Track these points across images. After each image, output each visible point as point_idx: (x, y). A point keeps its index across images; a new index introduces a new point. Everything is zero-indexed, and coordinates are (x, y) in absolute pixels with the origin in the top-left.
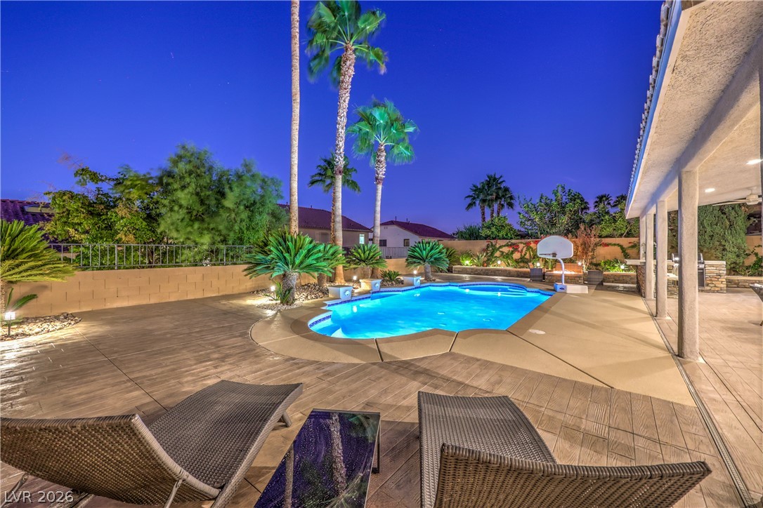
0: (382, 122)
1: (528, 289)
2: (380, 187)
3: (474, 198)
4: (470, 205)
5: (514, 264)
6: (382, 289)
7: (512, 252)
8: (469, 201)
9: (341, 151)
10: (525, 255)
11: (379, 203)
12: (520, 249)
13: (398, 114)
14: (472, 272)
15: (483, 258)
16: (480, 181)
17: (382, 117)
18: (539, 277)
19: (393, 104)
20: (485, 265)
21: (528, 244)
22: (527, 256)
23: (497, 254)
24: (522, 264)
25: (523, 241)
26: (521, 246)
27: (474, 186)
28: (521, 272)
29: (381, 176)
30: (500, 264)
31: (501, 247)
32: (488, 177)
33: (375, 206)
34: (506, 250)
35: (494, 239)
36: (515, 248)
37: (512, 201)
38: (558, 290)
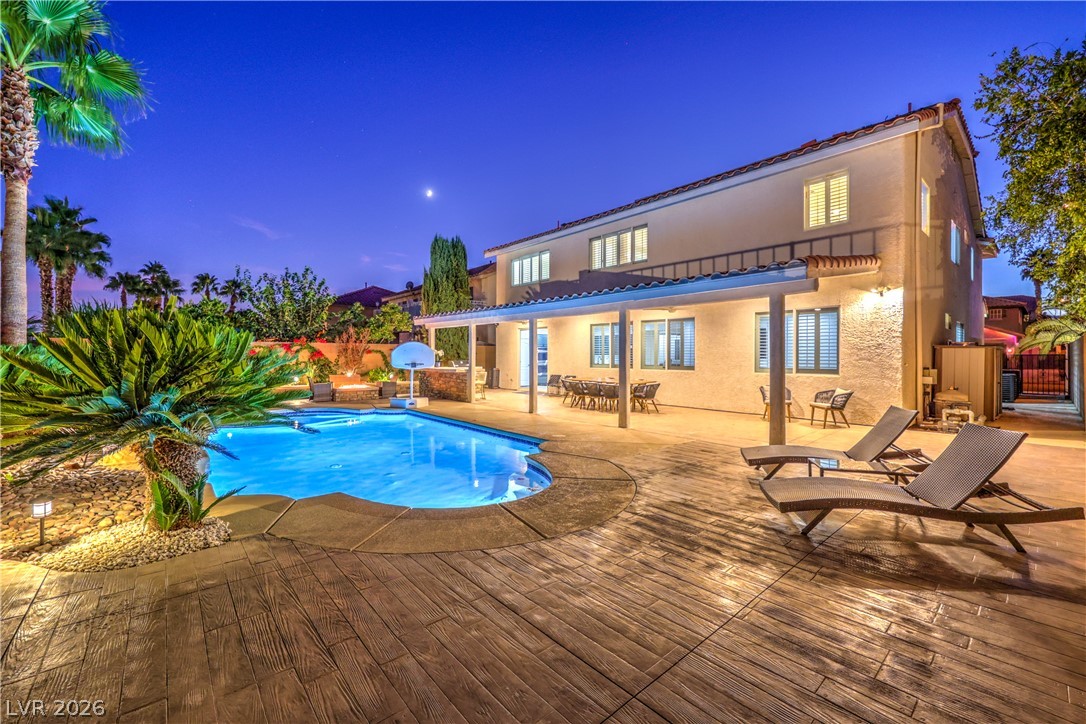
25: (263, 344)
37: (102, 264)
38: (407, 406)
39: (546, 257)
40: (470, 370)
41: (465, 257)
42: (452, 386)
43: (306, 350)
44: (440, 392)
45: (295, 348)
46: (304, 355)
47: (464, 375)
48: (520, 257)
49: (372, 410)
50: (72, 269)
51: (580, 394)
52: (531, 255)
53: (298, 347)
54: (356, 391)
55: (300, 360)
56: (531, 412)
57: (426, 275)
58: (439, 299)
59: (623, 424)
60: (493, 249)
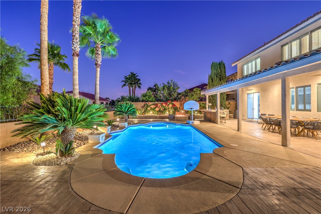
0: (101, 30)
1: (177, 124)
2: (99, 69)
3: (126, 82)
4: (124, 85)
5: (157, 113)
6: (112, 132)
7: (156, 108)
8: (123, 83)
9: (78, 41)
10: (161, 109)
11: (98, 79)
12: (158, 106)
13: (111, 28)
14: (139, 117)
15: (143, 111)
16: (128, 74)
17: (101, 27)
18: (172, 118)
19: (108, 21)
20: (144, 114)
21: (162, 104)
22: (162, 109)
23: (149, 109)
24: (159, 113)
25: (160, 103)
26: (159, 105)
27: (125, 77)
28: (161, 116)
29: (99, 63)
30: (151, 113)
31: (150, 105)
32: (131, 73)
33: (96, 81)
34: (153, 107)
35: (147, 102)
36: (156, 105)
37: (140, 85)
38: (191, 124)
39: (259, 61)
40: (217, 111)
41: (224, 68)
42: (212, 117)
43: (171, 104)
44: (209, 119)
45: (168, 104)
46: (170, 106)
47: (215, 113)
48: (247, 63)
49: (180, 124)
50: (135, 87)
51: (268, 124)
52: (251, 61)
53: (169, 103)
54: (181, 117)
55: (169, 107)
56: (238, 130)
57: (209, 77)
58: (214, 85)
59: (284, 144)
60: (235, 62)
